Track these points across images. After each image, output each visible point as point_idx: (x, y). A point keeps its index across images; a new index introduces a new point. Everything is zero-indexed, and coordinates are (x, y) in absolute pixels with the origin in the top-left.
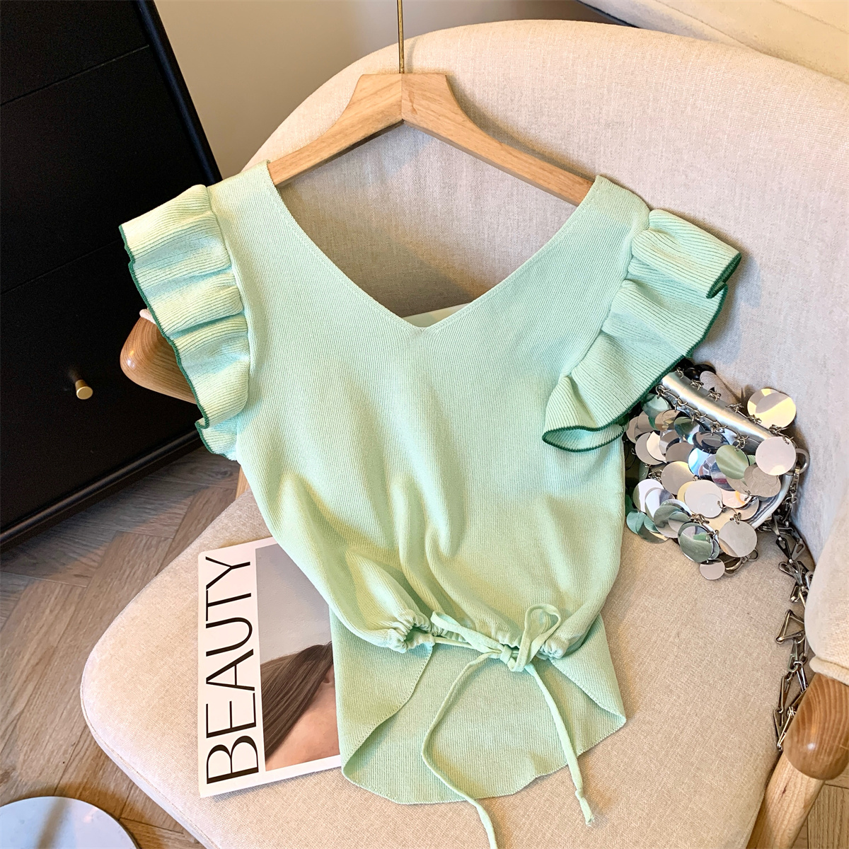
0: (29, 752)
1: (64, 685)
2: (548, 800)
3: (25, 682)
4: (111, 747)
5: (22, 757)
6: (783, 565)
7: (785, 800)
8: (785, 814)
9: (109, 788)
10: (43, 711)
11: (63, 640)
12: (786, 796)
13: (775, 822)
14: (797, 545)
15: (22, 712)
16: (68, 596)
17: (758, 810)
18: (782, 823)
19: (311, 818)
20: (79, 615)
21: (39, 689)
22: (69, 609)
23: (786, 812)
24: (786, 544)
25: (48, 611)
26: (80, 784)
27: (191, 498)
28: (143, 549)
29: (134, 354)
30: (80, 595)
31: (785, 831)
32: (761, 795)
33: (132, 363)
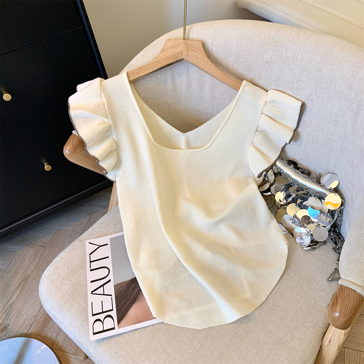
0: (16, 318)
1: (32, 291)
2: (230, 340)
3: (16, 289)
4: (50, 310)
5: (13, 320)
6: (334, 248)
7: (330, 345)
8: (330, 352)
9: (48, 335)
10: (23, 302)
11: (33, 273)
12: (330, 344)
13: (325, 355)
14: (340, 241)
15: (14, 301)
16: (36, 254)
17: (318, 349)
18: (328, 355)
19: (131, 342)
20: (40, 263)
21: (21, 292)
22: (36, 260)
23: (330, 351)
24: (336, 240)
25: (27, 260)
26: (36, 333)
27: (90, 216)
28: (68, 236)
29: (69, 148)
30: (41, 254)
31: (329, 359)
32: (320, 343)
33: (68, 152)
